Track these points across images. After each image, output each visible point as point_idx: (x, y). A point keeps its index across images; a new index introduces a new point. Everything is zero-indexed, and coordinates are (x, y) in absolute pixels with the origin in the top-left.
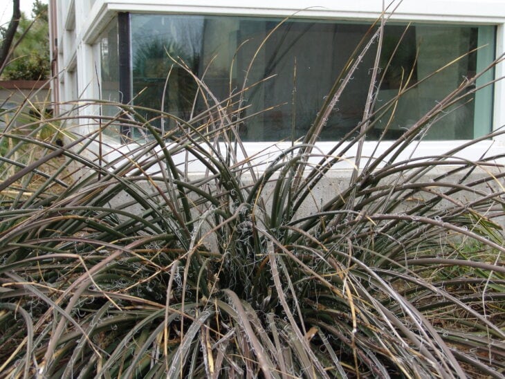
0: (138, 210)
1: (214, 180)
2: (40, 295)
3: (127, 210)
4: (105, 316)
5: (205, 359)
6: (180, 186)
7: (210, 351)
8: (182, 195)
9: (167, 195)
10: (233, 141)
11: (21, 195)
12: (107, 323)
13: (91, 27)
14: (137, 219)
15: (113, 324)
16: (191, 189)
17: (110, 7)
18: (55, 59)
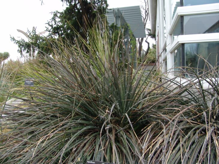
0: (190, 97)
1: (212, 89)
2: (167, 119)
3: (187, 96)
4: (183, 125)
5: (215, 142)
6: (203, 90)
7: (216, 139)
8: (203, 93)
9: (200, 92)
10: (217, 77)
11: (158, 92)
12: (183, 128)
13: (173, 48)
14: (190, 99)
15: (185, 128)
16: (206, 91)
17: (180, 42)
18: (159, 58)
